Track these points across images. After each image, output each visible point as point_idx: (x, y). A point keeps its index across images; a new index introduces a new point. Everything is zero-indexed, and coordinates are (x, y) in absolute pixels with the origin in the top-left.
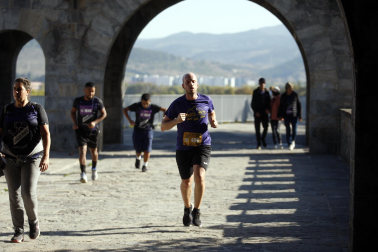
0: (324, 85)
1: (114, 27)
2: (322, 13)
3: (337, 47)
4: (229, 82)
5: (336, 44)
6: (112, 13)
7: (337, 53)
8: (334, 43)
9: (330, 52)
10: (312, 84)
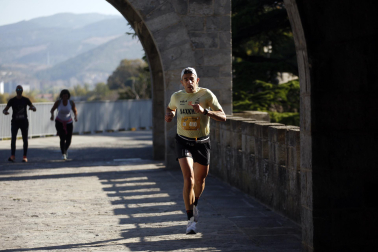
3: (196, 40)
5: (194, 35)
7: (196, 46)
8: (192, 34)
9: (187, 46)
10: (167, 85)
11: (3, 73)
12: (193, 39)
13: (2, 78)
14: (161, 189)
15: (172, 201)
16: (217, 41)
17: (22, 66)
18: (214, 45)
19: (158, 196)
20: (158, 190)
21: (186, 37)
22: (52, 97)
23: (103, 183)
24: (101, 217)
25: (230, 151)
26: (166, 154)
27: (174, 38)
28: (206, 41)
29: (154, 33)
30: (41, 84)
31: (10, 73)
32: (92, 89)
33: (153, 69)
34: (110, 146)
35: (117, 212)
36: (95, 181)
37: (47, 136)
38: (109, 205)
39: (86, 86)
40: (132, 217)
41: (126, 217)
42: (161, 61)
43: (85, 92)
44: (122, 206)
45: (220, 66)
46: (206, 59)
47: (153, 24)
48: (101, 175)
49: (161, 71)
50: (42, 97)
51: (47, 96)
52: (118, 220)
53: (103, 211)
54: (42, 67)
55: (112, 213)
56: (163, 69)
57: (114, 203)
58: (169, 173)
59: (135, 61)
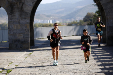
0: (112, 20)
4: (50, 21)
10: (107, 21)
11: (51, 17)
13: (51, 19)
14: (107, 52)
15: (111, 55)
19: (106, 54)
20: (106, 52)
26: (107, 41)
27: (109, 6)
29: (103, 4)
30: (63, 21)
31: (54, 17)
32: (78, 22)
33: (102, 15)
35: (95, 59)
37: (68, 36)
39: (77, 21)
40: (100, 60)
41: (98, 60)
42: (105, 13)
43: (76, 22)
44: (96, 57)
49: (105, 16)
50: (63, 24)
51: (65, 24)
52: (96, 61)
54: (63, 15)
55: (93, 59)
56: (106, 15)
57: (93, 56)
58: (108, 47)
59: (92, 13)
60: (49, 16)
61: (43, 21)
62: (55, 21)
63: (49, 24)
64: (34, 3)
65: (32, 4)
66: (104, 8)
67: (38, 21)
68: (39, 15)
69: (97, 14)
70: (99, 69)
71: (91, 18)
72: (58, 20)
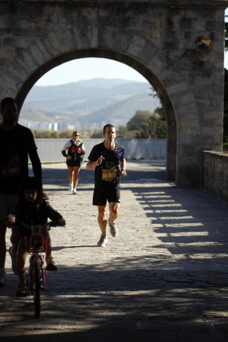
0: (189, 131)
1: (17, 84)
2: (188, 73)
3: (200, 101)
4: (53, 126)
5: (199, 98)
6: (16, 73)
7: (199, 105)
8: (197, 97)
9: (194, 105)
10: (179, 131)
11: (57, 117)
12: (198, 100)
13: (57, 120)
14: (176, 201)
15: (184, 209)
16: (214, 102)
17: (69, 113)
18: (212, 105)
19: (174, 205)
20: (173, 201)
21: (193, 99)
22: (89, 134)
23: (136, 195)
24: (138, 218)
25: (222, 176)
26: (177, 177)
27: (185, 99)
28: (207, 102)
29: (171, 95)
30: (82, 125)
31: (62, 117)
33: (168, 119)
34: (134, 170)
35: (148, 215)
36: (130, 193)
38: (143, 210)
40: (159, 219)
41: (154, 219)
42: (176, 115)
44: (151, 211)
45: (215, 119)
46: (206, 114)
47: (171, 90)
48: (133, 190)
49: (175, 122)
50: (83, 134)
51: (86, 133)
52: (150, 221)
53: (139, 214)
54: (83, 114)
55: (145, 216)
56: (177, 120)
57: (146, 209)
58: (179, 190)
59: (146, 112)
60: (51, 115)
61: (39, 125)
62: (64, 126)
63: (52, 132)
64: (20, 86)
65: (14, 87)
66: (173, 103)
67: (27, 124)
68: (30, 110)
69: (158, 116)
70: (157, 239)
71: (144, 123)
72: (72, 124)
